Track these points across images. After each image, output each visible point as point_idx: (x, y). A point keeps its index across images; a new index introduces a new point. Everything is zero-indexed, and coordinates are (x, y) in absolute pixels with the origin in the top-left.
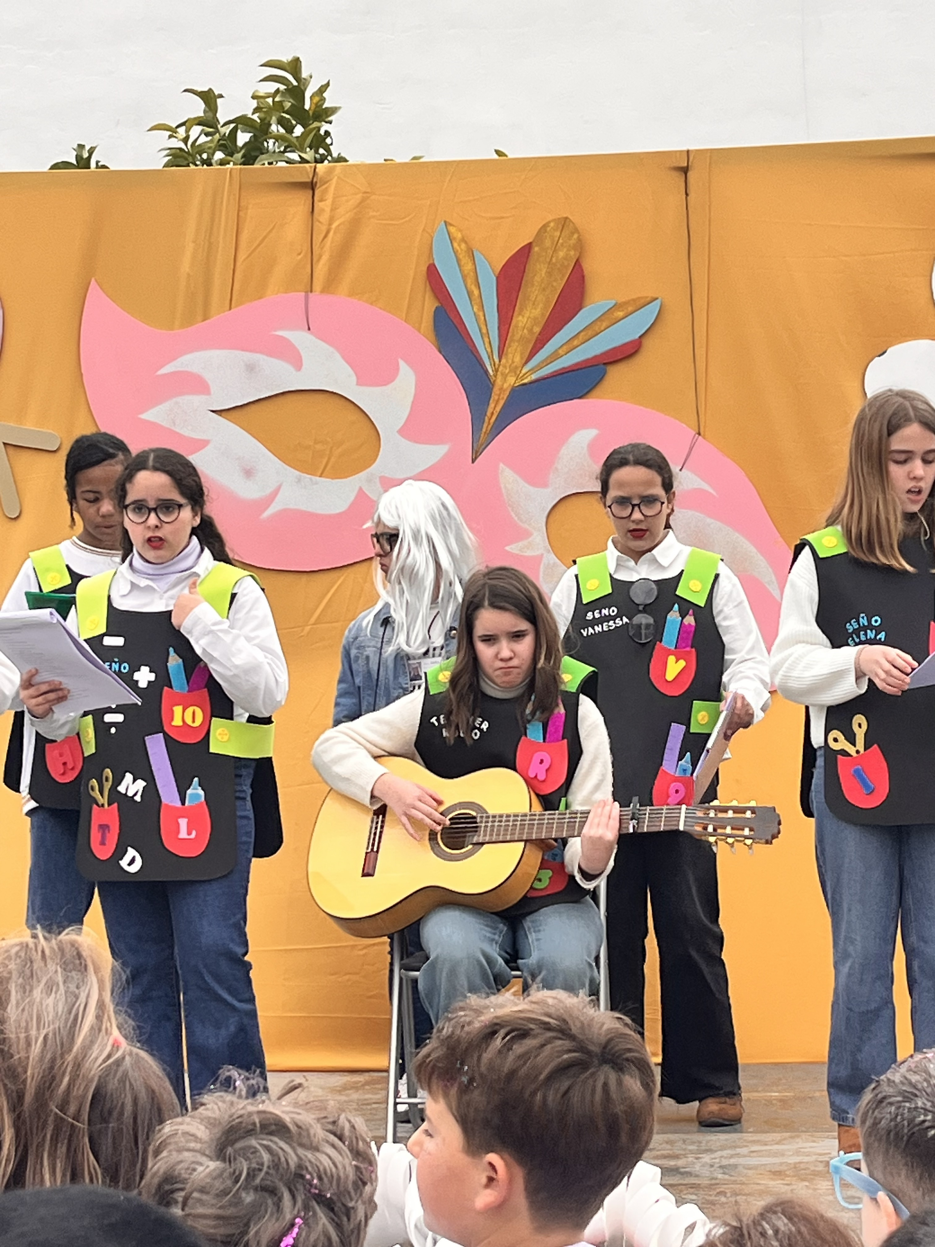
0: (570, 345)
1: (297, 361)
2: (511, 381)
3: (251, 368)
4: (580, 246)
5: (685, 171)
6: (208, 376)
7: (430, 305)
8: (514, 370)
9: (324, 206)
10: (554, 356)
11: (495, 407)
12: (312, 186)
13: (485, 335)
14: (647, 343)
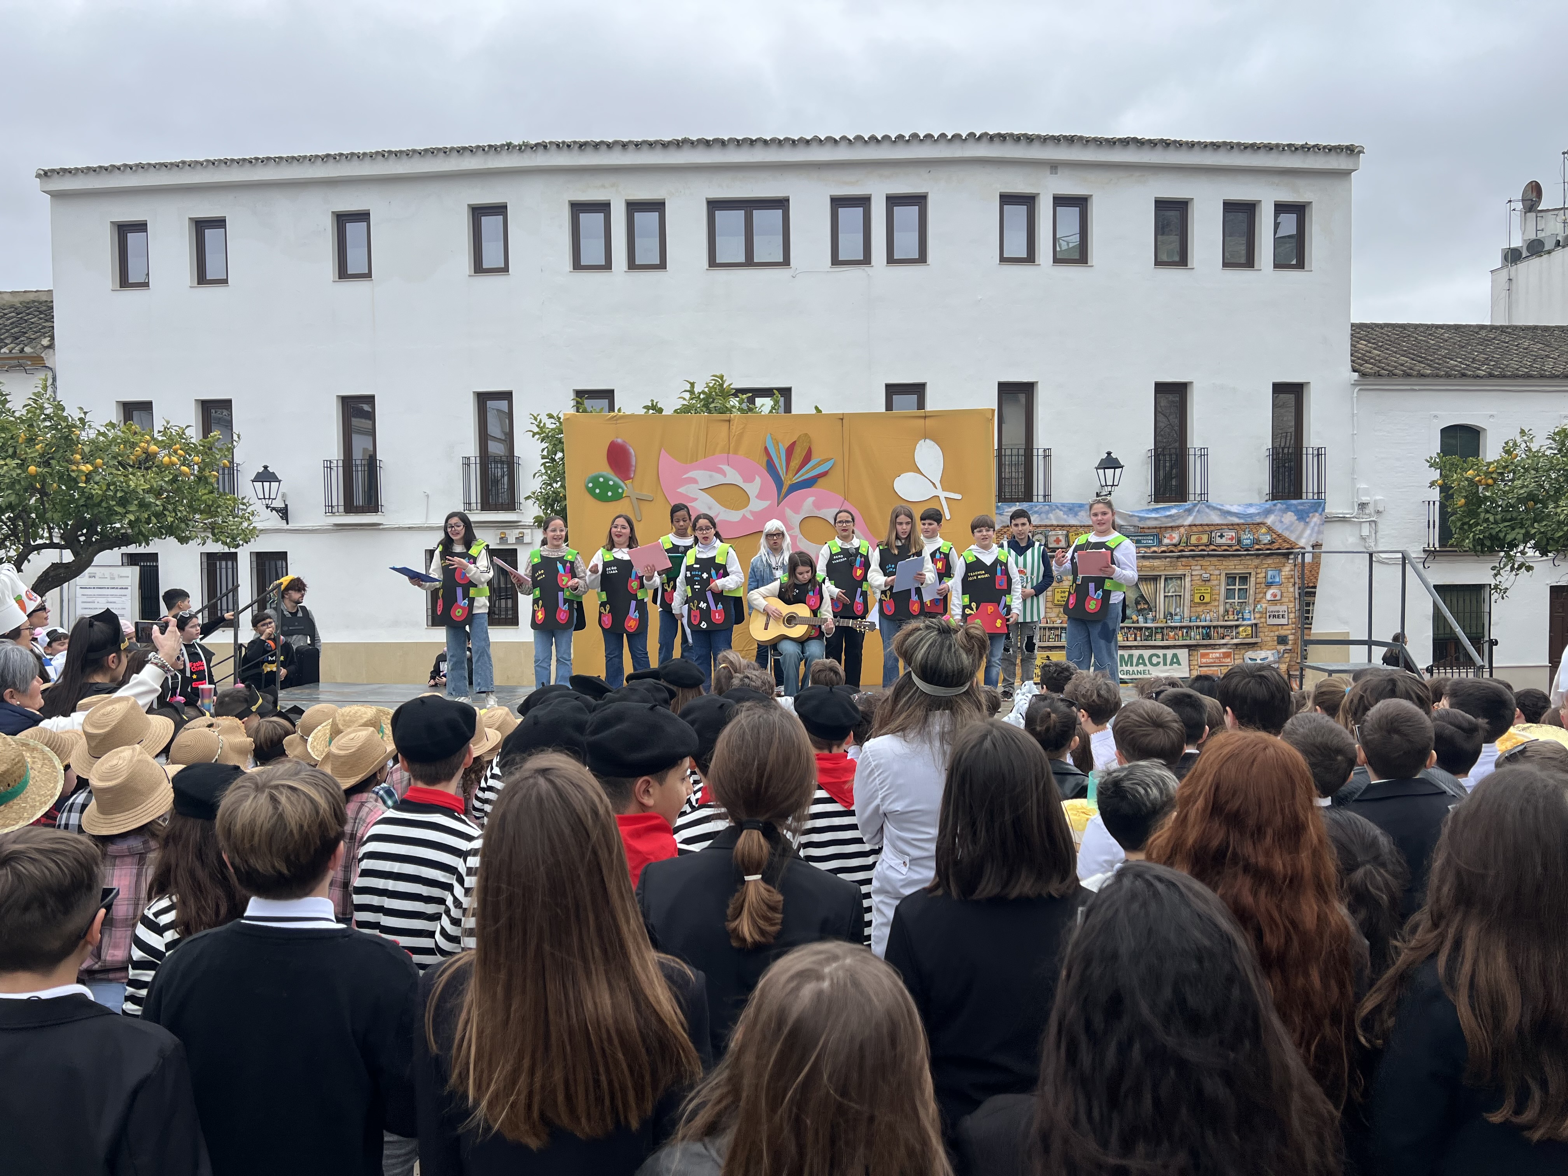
0: (807, 472)
1: (725, 475)
2: (789, 482)
3: (711, 476)
4: (810, 442)
5: (842, 419)
6: (697, 478)
7: (765, 459)
8: (791, 480)
9: (734, 428)
10: (802, 475)
11: (784, 490)
12: (729, 421)
13: (782, 469)
14: (830, 472)
